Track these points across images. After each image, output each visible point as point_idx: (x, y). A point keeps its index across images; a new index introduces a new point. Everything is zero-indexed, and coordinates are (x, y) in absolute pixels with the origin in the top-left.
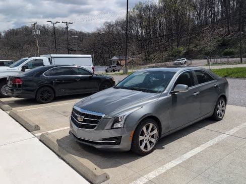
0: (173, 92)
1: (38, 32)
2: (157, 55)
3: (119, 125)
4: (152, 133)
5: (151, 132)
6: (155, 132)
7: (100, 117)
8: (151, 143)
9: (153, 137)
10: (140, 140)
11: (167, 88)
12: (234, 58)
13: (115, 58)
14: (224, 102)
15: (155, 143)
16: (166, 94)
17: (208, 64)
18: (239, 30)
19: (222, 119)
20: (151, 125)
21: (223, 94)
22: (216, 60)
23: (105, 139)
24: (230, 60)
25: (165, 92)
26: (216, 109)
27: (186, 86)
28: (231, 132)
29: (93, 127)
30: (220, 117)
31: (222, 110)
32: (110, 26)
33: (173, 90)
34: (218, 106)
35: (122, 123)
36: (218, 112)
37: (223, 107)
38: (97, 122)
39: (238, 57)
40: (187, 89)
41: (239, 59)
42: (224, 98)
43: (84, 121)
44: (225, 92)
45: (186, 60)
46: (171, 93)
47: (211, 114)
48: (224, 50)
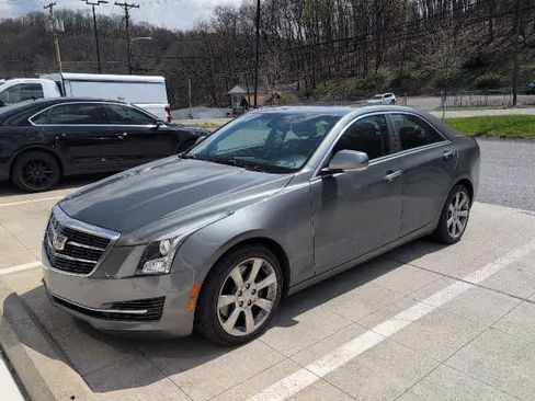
0: (327, 172)
1: (60, 26)
2: (330, 84)
3: (156, 266)
4: (261, 285)
5: (257, 281)
6: (271, 280)
7: (104, 242)
8: (256, 310)
9: (264, 293)
10: (220, 305)
11: (312, 161)
12: (500, 93)
13: (237, 90)
14: (465, 199)
15: (268, 311)
16: (306, 178)
17: (442, 108)
18: (514, 31)
19: (458, 239)
20: (258, 264)
21: (465, 176)
22: (459, 98)
23: (116, 305)
24: (491, 98)
25: (305, 170)
26: (445, 214)
27: (362, 155)
28: (480, 276)
29: (87, 269)
30: (454, 235)
31: (461, 218)
32: (228, 16)
33: (326, 165)
34: (451, 208)
35: (166, 259)
36: (449, 222)
37: (462, 209)
38: (96, 255)
39: (509, 93)
40: (365, 162)
41: (510, 98)
42: (467, 187)
43: (68, 249)
44: (468, 172)
45: (393, 97)
46: (321, 173)
47: (431, 227)
48: (478, 75)
